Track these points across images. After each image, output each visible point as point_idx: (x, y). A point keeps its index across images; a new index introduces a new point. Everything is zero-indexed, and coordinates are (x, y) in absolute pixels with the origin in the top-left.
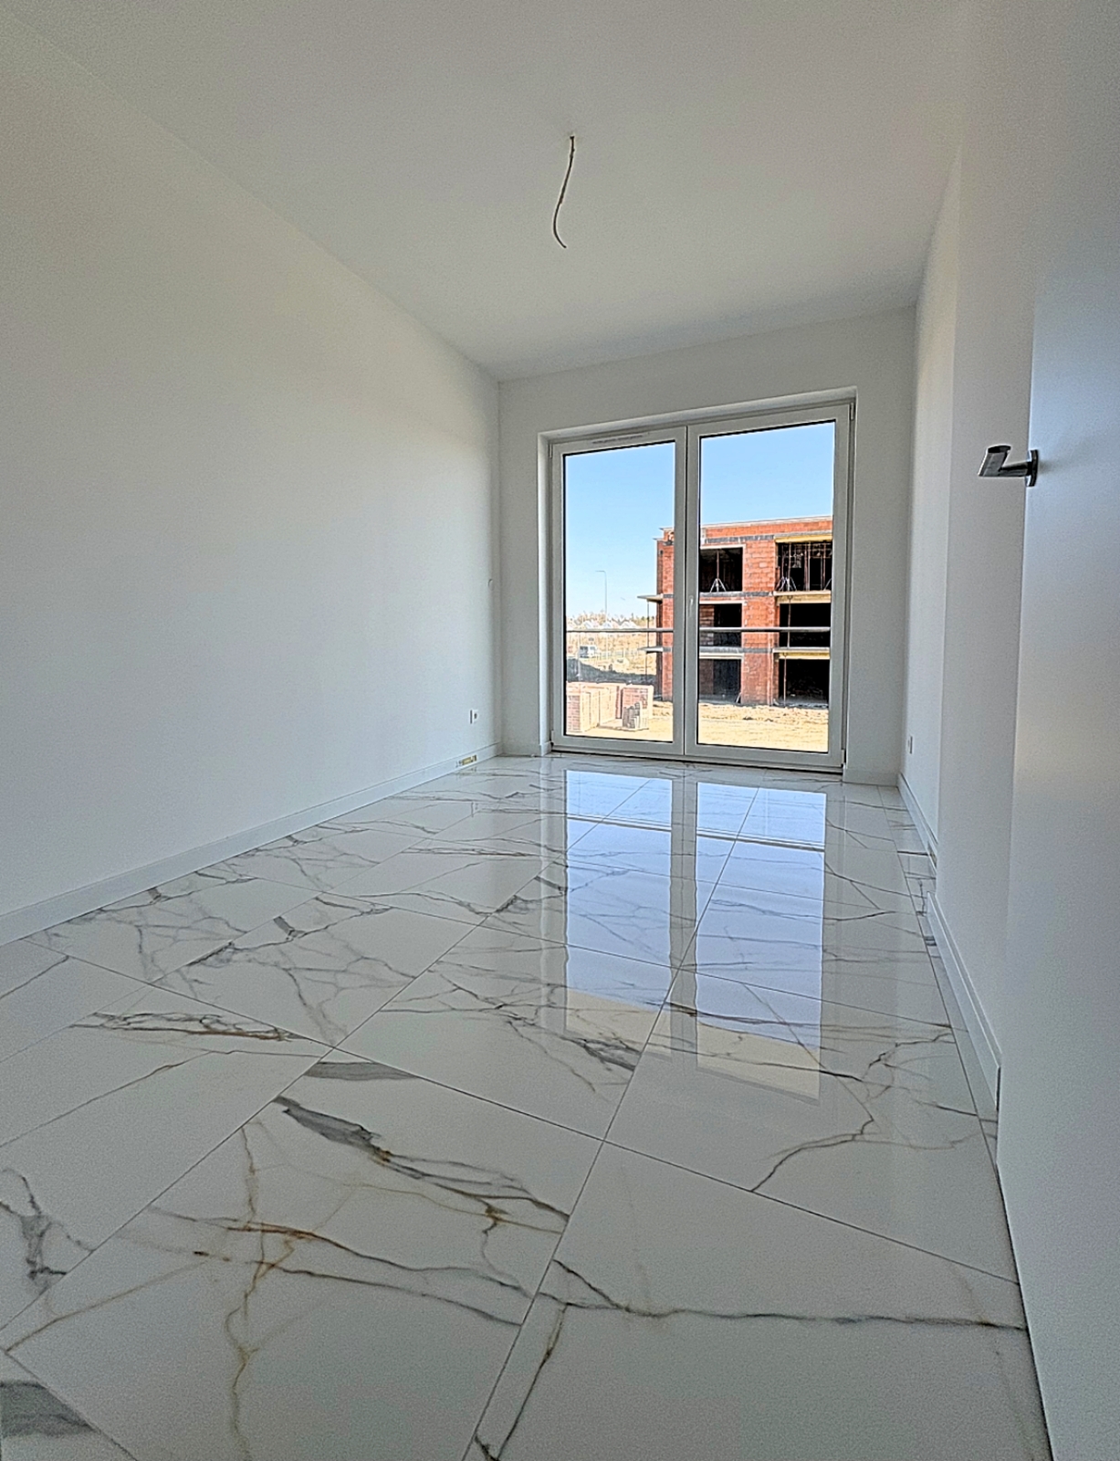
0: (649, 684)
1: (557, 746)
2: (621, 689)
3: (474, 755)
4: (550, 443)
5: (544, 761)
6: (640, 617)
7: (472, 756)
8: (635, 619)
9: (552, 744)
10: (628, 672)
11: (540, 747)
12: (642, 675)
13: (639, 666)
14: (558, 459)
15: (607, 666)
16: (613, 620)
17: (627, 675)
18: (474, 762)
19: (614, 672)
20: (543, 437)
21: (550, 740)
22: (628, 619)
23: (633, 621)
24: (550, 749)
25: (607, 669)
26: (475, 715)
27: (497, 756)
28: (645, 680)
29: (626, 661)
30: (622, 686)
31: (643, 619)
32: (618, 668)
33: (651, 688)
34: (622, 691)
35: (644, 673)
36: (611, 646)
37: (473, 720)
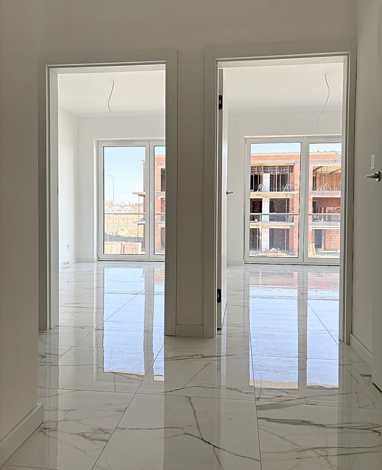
0: (139, 242)
1: (100, 259)
2: (123, 244)
3: (69, 261)
4: (98, 142)
5: (96, 264)
6: (135, 203)
7: (68, 262)
8: (131, 204)
9: (99, 258)
10: (127, 236)
11: (94, 258)
12: (135, 238)
13: (134, 232)
14: (101, 148)
15: (115, 232)
16: (118, 205)
17: (127, 238)
18: (69, 264)
19: (119, 236)
20: (96, 140)
21: (98, 256)
22: (127, 205)
23: (130, 205)
24: (98, 260)
25: (114, 235)
26: (69, 246)
27: (76, 263)
28: (137, 239)
29: (126, 230)
30: (124, 243)
31: (136, 204)
32: (121, 234)
33: (140, 244)
34: (124, 246)
35: (137, 236)
36: (117, 221)
37: (68, 248)
